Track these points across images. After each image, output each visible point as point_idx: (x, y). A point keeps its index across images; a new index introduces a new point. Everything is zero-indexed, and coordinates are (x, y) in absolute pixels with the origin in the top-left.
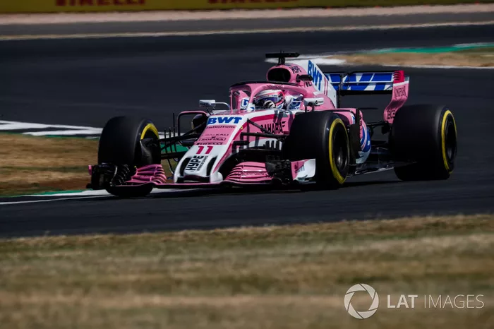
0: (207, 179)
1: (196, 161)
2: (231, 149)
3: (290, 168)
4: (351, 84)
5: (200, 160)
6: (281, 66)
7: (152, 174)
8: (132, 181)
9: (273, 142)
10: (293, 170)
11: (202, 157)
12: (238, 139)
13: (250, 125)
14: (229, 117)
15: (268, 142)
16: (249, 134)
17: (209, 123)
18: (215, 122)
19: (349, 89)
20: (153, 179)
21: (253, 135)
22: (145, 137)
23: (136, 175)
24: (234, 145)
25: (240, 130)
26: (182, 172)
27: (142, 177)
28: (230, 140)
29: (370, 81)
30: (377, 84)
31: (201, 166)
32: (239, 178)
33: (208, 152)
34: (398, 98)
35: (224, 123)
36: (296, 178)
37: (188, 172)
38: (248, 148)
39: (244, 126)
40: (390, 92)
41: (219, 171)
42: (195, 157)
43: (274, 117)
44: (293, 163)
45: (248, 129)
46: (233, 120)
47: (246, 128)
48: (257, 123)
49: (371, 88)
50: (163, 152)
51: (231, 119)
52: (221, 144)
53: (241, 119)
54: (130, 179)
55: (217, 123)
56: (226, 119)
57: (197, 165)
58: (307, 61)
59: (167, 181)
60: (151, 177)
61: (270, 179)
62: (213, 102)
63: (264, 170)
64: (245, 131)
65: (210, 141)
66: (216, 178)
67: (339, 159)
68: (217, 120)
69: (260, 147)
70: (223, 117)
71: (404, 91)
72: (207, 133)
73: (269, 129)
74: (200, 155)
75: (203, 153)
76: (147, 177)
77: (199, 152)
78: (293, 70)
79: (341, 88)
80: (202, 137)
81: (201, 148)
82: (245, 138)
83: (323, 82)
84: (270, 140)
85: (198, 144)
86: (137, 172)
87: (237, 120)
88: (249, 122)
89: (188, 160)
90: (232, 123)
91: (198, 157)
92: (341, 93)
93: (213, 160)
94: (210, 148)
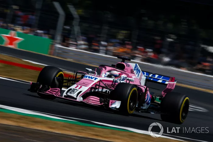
0: (76, 99)
1: (73, 91)
2: (89, 89)
3: (109, 102)
4: (153, 78)
5: (75, 91)
6: (122, 63)
7: (55, 92)
8: (47, 92)
9: (109, 91)
10: (110, 103)
11: (77, 90)
12: (94, 86)
13: (101, 82)
14: (93, 77)
15: (107, 91)
16: (99, 86)
17: (84, 77)
18: (87, 77)
19: (152, 79)
20: (55, 93)
21: (101, 86)
22: (59, 76)
23: (49, 90)
24: (91, 88)
25: (96, 83)
26: (67, 93)
27: (51, 92)
28: (90, 86)
29: (161, 79)
30: (163, 80)
31: (75, 93)
32: (89, 101)
33: (79, 88)
34: (170, 88)
35: (90, 79)
36: (110, 107)
37: (69, 94)
38: (98, 91)
39: (98, 82)
40: (167, 84)
41: (82, 97)
42: (74, 89)
43: (113, 82)
44: (111, 101)
45: (100, 84)
46: (94, 79)
47: (99, 83)
48: (104, 82)
49: (160, 81)
50: (64, 84)
51: (94, 78)
52: (86, 86)
53: (97, 79)
54: (46, 91)
55: (87, 78)
56: (91, 77)
57: (74, 92)
58: (135, 64)
59: (60, 96)
60: (54, 93)
61: (100, 104)
62: (91, 70)
63: (99, 100)
64: (98, 84)
65: (82, 84)
66: (80, 99)
67: (132, 104)
68: (88, 77)
69: (103, 92)
70: (90, 76)
71: (173, 86)
72: (82, 81)
73: (109, 86)
74: (76, 89)
75: (77, 88)
76: (53, 92)
77: (76, 87)
78: (127, 65)
79: (148, 78)
80: (79, 82)
81: (78, 86)
82: (97, 87)
83: (140, 74)
84: (108, 90)
85: (77, 84)
86: (50, 90)
87: (96, 79)
88: (100, 81)
89: (71, 89)
90: (93, 79)
91: (75, 90)
92: (147, 80)
93: (81, 92)
94: (81, 87)
